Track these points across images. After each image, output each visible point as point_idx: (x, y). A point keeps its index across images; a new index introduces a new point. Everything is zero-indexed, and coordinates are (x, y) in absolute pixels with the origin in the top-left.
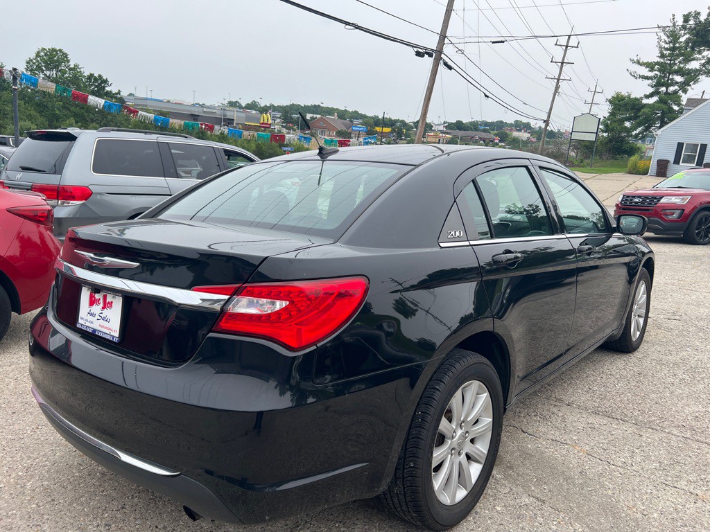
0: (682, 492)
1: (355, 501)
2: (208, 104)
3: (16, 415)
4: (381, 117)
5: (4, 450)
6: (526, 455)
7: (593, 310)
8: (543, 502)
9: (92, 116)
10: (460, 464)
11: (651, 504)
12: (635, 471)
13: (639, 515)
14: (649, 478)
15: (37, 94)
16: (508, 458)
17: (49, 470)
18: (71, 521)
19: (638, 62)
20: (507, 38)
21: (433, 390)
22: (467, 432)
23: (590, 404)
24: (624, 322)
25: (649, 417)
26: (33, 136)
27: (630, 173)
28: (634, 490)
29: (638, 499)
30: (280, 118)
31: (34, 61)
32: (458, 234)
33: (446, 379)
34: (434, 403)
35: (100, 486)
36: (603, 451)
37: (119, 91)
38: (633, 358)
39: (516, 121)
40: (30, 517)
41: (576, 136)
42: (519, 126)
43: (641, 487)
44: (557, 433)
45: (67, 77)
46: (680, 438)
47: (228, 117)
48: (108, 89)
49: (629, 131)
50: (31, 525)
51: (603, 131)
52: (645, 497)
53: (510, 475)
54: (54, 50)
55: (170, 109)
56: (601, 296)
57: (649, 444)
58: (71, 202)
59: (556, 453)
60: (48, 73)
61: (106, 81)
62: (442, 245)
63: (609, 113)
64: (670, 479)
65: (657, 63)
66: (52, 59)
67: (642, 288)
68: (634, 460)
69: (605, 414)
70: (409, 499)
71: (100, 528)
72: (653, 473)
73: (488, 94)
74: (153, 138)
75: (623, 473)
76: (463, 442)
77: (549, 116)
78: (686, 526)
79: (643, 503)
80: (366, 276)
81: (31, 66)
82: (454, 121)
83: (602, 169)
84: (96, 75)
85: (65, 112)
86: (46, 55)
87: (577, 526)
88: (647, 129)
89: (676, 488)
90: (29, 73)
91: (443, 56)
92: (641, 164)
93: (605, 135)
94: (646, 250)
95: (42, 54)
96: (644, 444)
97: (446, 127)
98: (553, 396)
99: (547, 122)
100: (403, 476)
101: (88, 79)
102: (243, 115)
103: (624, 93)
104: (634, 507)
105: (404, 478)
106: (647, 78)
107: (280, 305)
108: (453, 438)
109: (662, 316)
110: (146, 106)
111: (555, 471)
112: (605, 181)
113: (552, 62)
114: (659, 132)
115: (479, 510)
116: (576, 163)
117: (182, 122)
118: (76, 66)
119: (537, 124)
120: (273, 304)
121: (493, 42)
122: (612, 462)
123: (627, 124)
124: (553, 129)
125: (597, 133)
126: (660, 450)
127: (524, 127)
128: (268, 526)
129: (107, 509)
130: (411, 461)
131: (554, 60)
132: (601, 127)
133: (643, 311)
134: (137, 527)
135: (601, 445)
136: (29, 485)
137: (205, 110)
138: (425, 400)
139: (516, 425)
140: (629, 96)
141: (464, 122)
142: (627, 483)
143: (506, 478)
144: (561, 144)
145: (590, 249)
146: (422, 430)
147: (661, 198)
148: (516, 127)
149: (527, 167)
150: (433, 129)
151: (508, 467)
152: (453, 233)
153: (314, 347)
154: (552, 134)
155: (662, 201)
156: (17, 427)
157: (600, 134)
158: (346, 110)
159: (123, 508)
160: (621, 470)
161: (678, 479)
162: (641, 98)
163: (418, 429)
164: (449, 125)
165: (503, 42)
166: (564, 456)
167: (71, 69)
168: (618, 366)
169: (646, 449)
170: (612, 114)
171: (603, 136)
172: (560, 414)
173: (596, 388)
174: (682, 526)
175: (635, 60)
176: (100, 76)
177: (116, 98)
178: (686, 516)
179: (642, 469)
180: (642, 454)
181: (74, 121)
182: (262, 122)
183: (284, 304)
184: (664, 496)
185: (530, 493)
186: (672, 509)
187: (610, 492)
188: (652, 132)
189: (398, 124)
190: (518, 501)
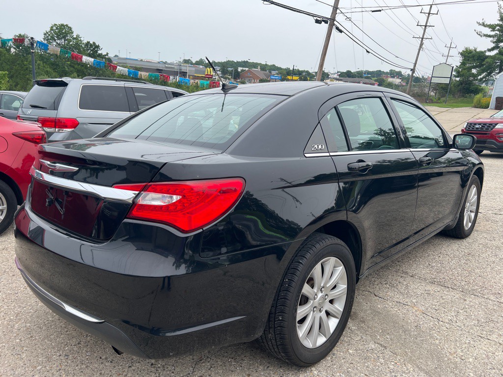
0: (494, 343)
1: (245, 343)
2: (169, 62)
3: (15, 277)
4: (291, 69)
5: (3, 301)
6: (376, 313)
7: (436, 206)
8: (385, 347)
9: (89, 71)
10: (321, 318)
11: (468, 351)
12: (458, 326)
13: (458, 360)
14: (469, 332)
15: (52, 57)
16: (362, 314)
17: (32, 315)
18: (42, 352)
19: (484, 25)
20: (383, 8)
21: (297, 263)
22: (327, 295)
23: (428, 276)
24: (458, 216)
25: (473, 286)
26: (40, 84)
27: (475, 107)
28: (456, 340)
29: (458, 347)
30: (219, 71)
31: (49, 33)
32: (320, 147)
33: (308, 256)
34: (298, 273)
35: (65, 327)
36: (434, 311)
37: (107, 53)
38: (465, 242)
39: (391, 70)
40: (14, 348)
41: (435, 80)
42: (393, 74)
43: (461, 339)
44: (401, 297)
45: (71, 45)
46: (495, 303)
47: (182, 71)
48: (99, 52)
49: (474, 76)
50: (14, 354)
51: (455, 76)
52: (464, 346)
53: (362, 327)
54: (62, 25)
55: (142, 65)
56: (443, 195)
57: (471, 306)
58: (64, 129)
59: (398, 311)
60: (59, 42)
61: (98, 47)
62: (306, 155)
63: (461, 63)
64: (485, 333)
65: (498, 25)
66: (61, 32)
67: (474, 190)
68: (458, 318)
69: (440, 284)
70: (279, 343)
71: (61, 357)
72: (472, 329)
73: (369, 50)
74: (121, 84)
75: (448, 327)
76: (323, 302)
77: (415, 66)
78: (494, 369)
79: (462, 351)
80: (243, 178)
81: (48, 37)
82: (345, 71)
83: (455, 104)
84: (91, 42)
85: (72, 69)
86: (57, 29)
87: (409, 366)
88: (489, 74)
89: (489, 339)
90: (46, 42)
91: (335, 22)
92: (484, 101)
93: (458, 79)
94: (477, 162)
95: (54, 28)
96: (467, 307)
97: (339, 75)
98: (401, 269)
99: (413, 70)
100: (274, 326)
101: (86, 45)
102: (193, 69)
103: (472, 48)
104: (455, 353)
105: (275, 328)
106: (490, 36)
107: (176, 198)
108: (315, 299)
109: (490, 212)
110: (126, 63)
111: (397, 325)
112: (456, 113)
113: (417, 25)
114: (498, 76)
115: (336, 352)
116: (435, 100)
117: (147, 74)
118: (78, 36)
119: (406, 72)
120: (172, 198)
121: (373, 11)
122: (441, 319)
123: (474, 71)
124: (418, 76)
125: (450, 78)
126: (479, 311)
127: (397, 75)
128: (179, 359)
129: (68, 344)
130: (280, 316)
131: (419, 24)
132: (454, 73)
133: (474, 208)
134: (87, 357)
135: (434, 306)
136: (16, 326)
137: (167, 66)
138: (290, 270)
139: (371, 291)
140: (475, 50)
141: (352, 71)
142: (451, 335)
143: (359, 329)
144: (424, 87)
145: (429, 160)
146: (288, 293)
147: (496, 125)
148: (391, 74)
149: (380, 98)
150: (330, 77)
151: (361, 321)
152: (316, 146)
153: (201, 230)
154: (417, 80)
155: (497, 127)
156: (14, 285)
157: (454, 78)
158: (266, 64)
159: (79, 344)
160: (448, 326)
161: (491, 333)
162: (485, 51)
163: (285, 292)
164: (341, 74)
165: (380, 11)
166: (404, 314)
167: (74, 39)
168: (454, 248)
169: (469, 310)
170: (463, 64)
171: (455, 80)
172: (405, 283)
173: (434, 264)
174: (490, 368)
175: (481, 23)
176: (94, 43)
177: (105, 58)
178: (494, 361)
179: (464, 325)
180: (465, 314)
181: (76, 75)
182: (206, 73)
183: (179, 197)
184: (479, 346)
185: (376, 341)
186: (484, 356)
187: (437, 342)
188: (492, 77)
189: (304, 74)
190: (366, 346)
